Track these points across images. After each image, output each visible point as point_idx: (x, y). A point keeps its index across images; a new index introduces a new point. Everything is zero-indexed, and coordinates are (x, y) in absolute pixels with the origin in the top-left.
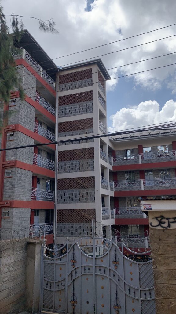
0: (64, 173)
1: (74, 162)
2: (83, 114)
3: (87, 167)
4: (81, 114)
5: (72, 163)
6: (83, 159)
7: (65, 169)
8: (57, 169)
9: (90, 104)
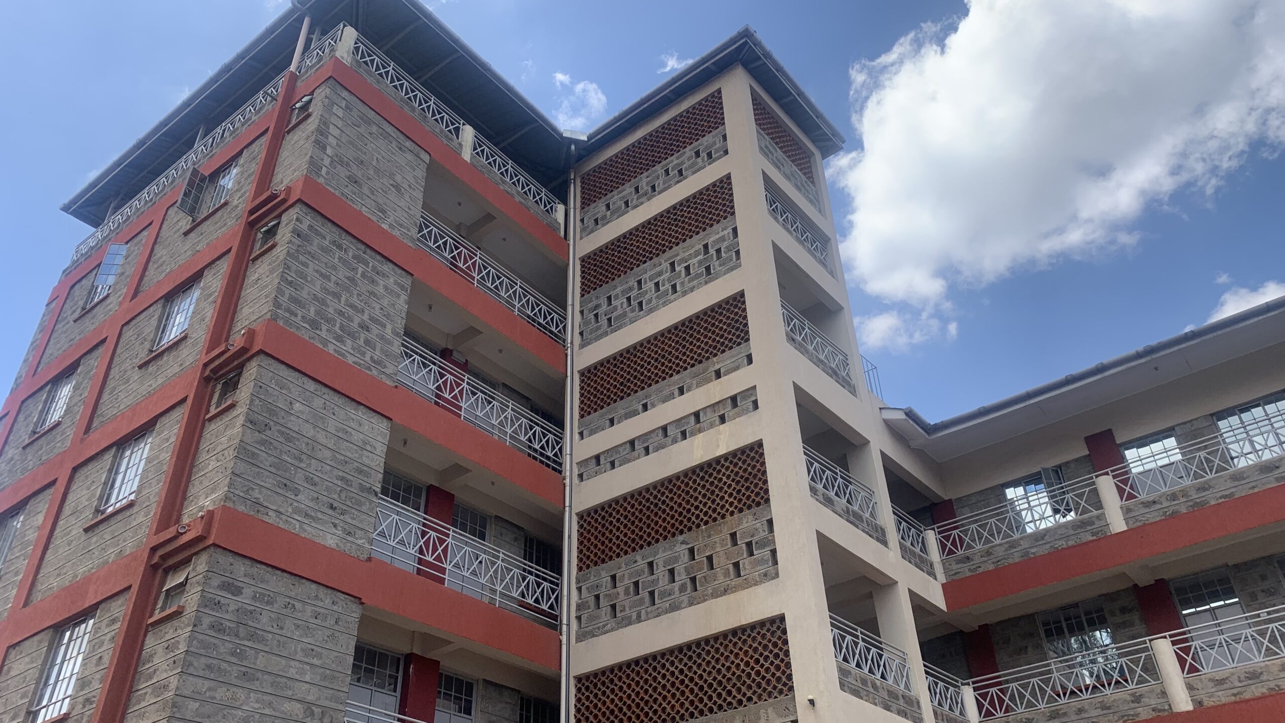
0: (612, 630)
1: (661, 554)
2: (692, 289)
3: (736, 565)
4: (685, 293)
5: (651, 564)
6: (706, 523)
7: (613, 607)
8: (573, 614)
9: (721, 234)
